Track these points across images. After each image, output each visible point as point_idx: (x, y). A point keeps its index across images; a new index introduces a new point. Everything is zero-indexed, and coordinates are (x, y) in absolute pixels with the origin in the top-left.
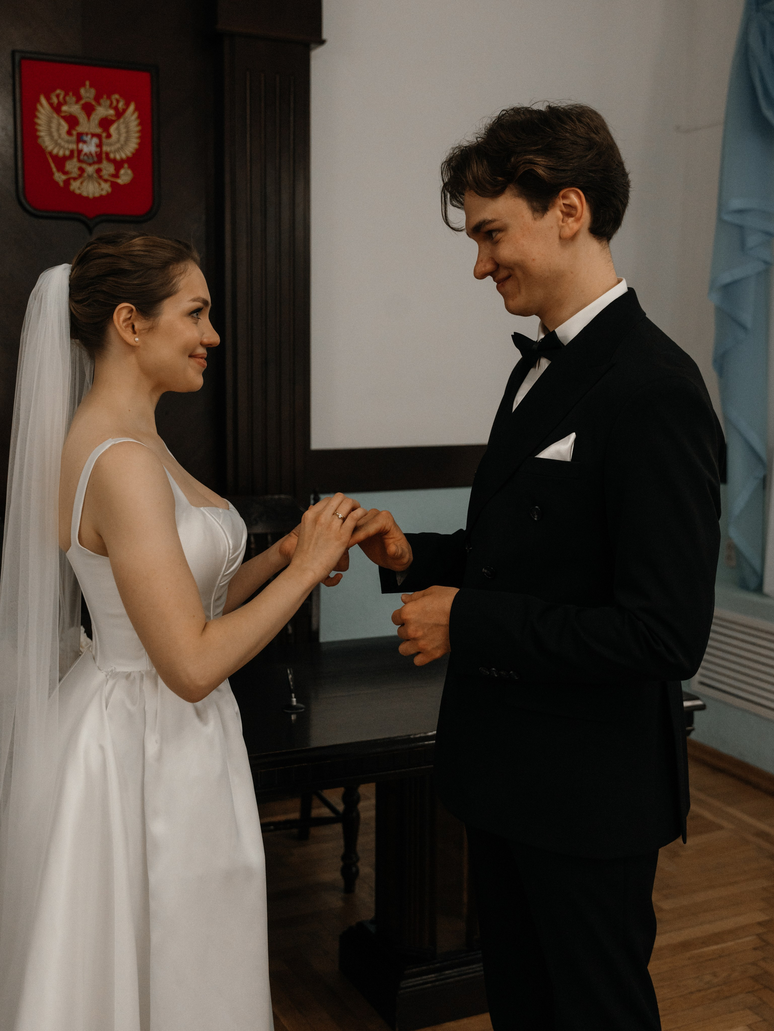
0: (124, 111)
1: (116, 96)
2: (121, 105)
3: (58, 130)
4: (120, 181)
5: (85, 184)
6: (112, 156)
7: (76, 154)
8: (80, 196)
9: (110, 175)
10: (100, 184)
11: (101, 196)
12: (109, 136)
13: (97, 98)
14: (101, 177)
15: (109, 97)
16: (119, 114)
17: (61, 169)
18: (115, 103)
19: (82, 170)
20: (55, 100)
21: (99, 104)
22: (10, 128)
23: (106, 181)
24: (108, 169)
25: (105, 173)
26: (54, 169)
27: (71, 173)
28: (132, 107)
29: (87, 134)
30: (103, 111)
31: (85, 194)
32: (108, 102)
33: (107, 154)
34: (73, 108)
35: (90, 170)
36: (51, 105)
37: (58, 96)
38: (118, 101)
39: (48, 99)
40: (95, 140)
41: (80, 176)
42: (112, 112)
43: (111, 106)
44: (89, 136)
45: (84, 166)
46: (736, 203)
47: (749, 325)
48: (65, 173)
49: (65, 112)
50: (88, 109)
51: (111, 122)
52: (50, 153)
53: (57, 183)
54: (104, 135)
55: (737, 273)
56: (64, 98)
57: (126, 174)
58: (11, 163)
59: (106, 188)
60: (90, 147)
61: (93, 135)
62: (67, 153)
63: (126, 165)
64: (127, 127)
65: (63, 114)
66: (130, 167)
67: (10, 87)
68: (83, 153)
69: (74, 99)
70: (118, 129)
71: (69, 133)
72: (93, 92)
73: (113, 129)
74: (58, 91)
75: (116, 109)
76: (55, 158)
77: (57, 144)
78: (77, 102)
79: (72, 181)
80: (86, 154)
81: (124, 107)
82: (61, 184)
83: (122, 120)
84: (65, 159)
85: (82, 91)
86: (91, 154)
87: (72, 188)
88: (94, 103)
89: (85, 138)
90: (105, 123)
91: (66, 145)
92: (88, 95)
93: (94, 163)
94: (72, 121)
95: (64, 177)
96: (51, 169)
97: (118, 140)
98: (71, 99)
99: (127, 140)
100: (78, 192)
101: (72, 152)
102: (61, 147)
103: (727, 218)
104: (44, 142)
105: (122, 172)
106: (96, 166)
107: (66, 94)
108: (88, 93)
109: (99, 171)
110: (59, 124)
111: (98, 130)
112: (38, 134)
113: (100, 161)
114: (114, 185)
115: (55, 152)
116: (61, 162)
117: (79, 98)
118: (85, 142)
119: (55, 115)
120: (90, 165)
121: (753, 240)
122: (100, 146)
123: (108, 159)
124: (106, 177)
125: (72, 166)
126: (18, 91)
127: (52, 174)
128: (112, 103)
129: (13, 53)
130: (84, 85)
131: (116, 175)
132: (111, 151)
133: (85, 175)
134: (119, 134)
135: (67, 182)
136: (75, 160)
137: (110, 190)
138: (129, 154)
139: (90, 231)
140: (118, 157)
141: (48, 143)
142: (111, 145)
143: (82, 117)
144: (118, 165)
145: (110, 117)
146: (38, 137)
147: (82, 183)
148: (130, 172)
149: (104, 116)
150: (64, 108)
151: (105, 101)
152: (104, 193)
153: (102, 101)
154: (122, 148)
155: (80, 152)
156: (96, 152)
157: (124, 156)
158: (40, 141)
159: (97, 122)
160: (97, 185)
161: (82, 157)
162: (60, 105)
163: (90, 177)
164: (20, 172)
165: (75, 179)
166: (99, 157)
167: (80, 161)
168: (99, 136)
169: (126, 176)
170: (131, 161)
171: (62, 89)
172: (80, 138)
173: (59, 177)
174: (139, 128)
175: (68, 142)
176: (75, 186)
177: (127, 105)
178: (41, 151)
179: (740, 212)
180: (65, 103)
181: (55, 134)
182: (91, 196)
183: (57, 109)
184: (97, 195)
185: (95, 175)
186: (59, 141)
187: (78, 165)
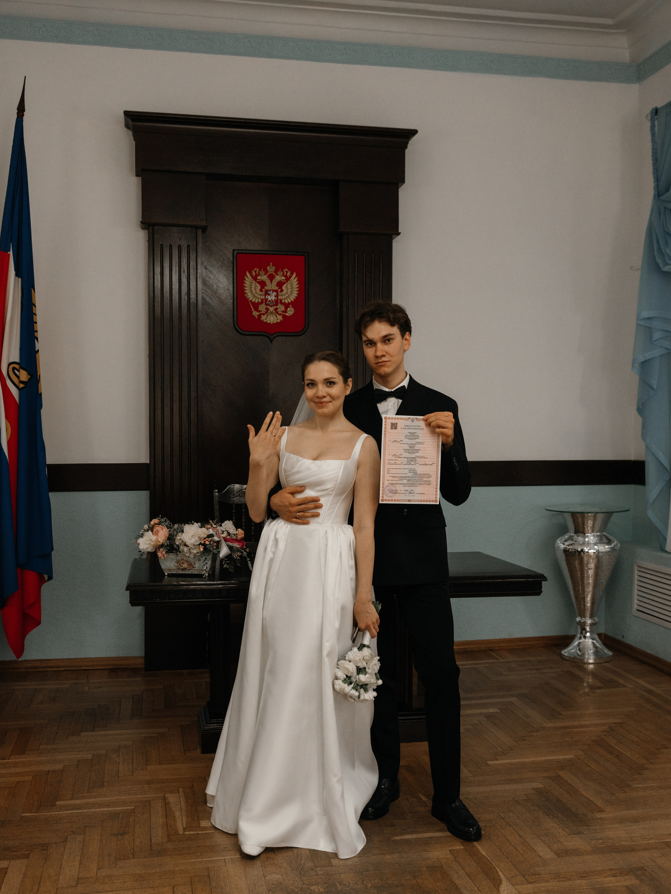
0: (290, 277)
1: (286, 270)
2: (288, 274)
3: (255, 289)
4: (287, 314)
5: (269, 316)
6: (283, 301)
7: (264, 301)
8: (266, 322)
9: (282, 312)
10: (277, 317)
11: (277, 322)
12: (282, 291)
13: (276, 272)
14: (277, 313)
15: (282, 271)
16: (288, 279)
17: (257, 309)
18: (285, 273)
19: (267, 309)
20: (254, 274)
21: (277, 275)
22: (231, 289)
23: (280, 315)
24: (281, 308)
25: (279, 311)
26: (253, 310)
27: (262, 311)
28: (294, 275)
29: (270, 290)
30: (279, 278)
31: (269, 322)
32: (282, 273)
33: (281, 300)
34: (264, 277)
35: (271, 309)
36: (252, 276)
37: (255, 272)
38: (287, 272)
39: (250, 273)
40: (275, 293)
41: (266, 312)
42: (284, 278)
43: (283, 275)
44: (272, 291)
45: (268, 307)
46: (646, 314)
47: (655, 387)
48: (258, 311)
49: (259, 279)
50: (271, 277)
51: (284, 283)
52: (251, 301)
53: (255, 317)
54: (279, 290)
55: (648, 356)
56: (259, 272)
57: (291, 310)
58: (231, 308)
59: (280, 318)
60: (272, 297)
61: (274, 291)
62: (260, 301)
63: (291, 306)
64: (292, 286)
65: (258, 281)
66: (292, 307)
67: (231, 268)
68: (268, 300)
69: (264, 272)
70: (286, 286)
71: (261, 290)
72: (274, 268)
73: (283, 287)
74: (256, 269)
75: (286, 276)
76: (254, 304)
77: (254, 296)
78: (265, 274)
79: (262, 315)
80: (269, 301)
81: (290, 275)
82: (256, 317)
83: (289, 282)
84: (259, 304)
85: (268, 268)
86: (272, 301)
87: (262, 319)
88: (274, 274)
89: (269, 293)
90: (280, 284)
91: (259, 297)
92: (271, 270)
93: (274, 305)
94: (263, 284)
95: (258, 313)
96: (252, 309)
97: (287, 293)
98: (262, 272)
99: (292, 292)
100: (265, 321)
101: (262, 300)
102: (257, 298)
103: (642, 323)
104: (248, 296)
105: (289, 309)
106: (275, 307)
107: (260, 270)
108: (271, 269)
109: (276, 309)
110: (256, 286)
111: (276, 288)
112: (245, 291)
113: (277, 305)
114: (284, 317)
115: (253, 300)
116: (256, 306)
117: (266, 272)
118: (269, 295)
119: (254, 281)
120: (272, 306)
121: (656, 335)
122: (277, 296)
123: (281, 303)
124: (280, 312)
125: (262, 308)
126: (235, 269)
127: (252, 312)
128: (284, 273)
129: (234, 250)
130: (270, 265)
131: (285, 312)
132: (283, 299)
133: (269, 312)
134: (287, 289)
135: (259, 316)
136: (264, 304)
137: (282, 319)
138: (293, 300)
139: (271, 341)
140: (286, 302)
141: (249, 296)
142: (283, 295)
143: (268, 282)
144: (287, 306)
145: (282, 281)
146: (245, 293)
147: (267, 316)
148: (292, 309)
149: (279, 280)
150: (259, 277)
151: (280, 273)
152: (279, 321)
153: (278, 273)
154: (288, 297)
155: (266, 300)
156: (275, 300)
157: (290, 301)
158: (246, 295)
159: (275, 283)
160: (275, 317)
161: (267, 303)
162: (257, 276)
163: (271, 313)
164: (235, 312)
165: (264, 314)
166: (277, 302)
167: (266, 305)
168: (276, 291)
169: (290, 311)
170: (293, 304)
171: (258, 268)
172: (267, 293)
173: (255, 314)
174: (298, 286)
175: (260, 295)
176: (263, 318)
177: (292, 274)
178: (246, 300)
179: (649, 319)
180: (259, 275)
181: (254, 291)
182: (272, 323)
183: (255, 278)
184: (275, 322)
185: (274, 312)
186: (256, 295)
187: (266, 307)
